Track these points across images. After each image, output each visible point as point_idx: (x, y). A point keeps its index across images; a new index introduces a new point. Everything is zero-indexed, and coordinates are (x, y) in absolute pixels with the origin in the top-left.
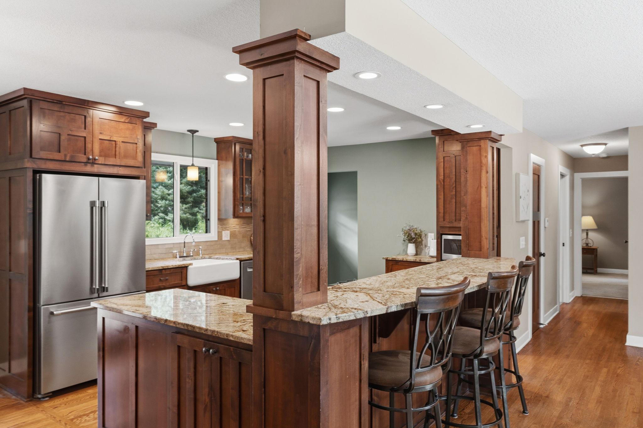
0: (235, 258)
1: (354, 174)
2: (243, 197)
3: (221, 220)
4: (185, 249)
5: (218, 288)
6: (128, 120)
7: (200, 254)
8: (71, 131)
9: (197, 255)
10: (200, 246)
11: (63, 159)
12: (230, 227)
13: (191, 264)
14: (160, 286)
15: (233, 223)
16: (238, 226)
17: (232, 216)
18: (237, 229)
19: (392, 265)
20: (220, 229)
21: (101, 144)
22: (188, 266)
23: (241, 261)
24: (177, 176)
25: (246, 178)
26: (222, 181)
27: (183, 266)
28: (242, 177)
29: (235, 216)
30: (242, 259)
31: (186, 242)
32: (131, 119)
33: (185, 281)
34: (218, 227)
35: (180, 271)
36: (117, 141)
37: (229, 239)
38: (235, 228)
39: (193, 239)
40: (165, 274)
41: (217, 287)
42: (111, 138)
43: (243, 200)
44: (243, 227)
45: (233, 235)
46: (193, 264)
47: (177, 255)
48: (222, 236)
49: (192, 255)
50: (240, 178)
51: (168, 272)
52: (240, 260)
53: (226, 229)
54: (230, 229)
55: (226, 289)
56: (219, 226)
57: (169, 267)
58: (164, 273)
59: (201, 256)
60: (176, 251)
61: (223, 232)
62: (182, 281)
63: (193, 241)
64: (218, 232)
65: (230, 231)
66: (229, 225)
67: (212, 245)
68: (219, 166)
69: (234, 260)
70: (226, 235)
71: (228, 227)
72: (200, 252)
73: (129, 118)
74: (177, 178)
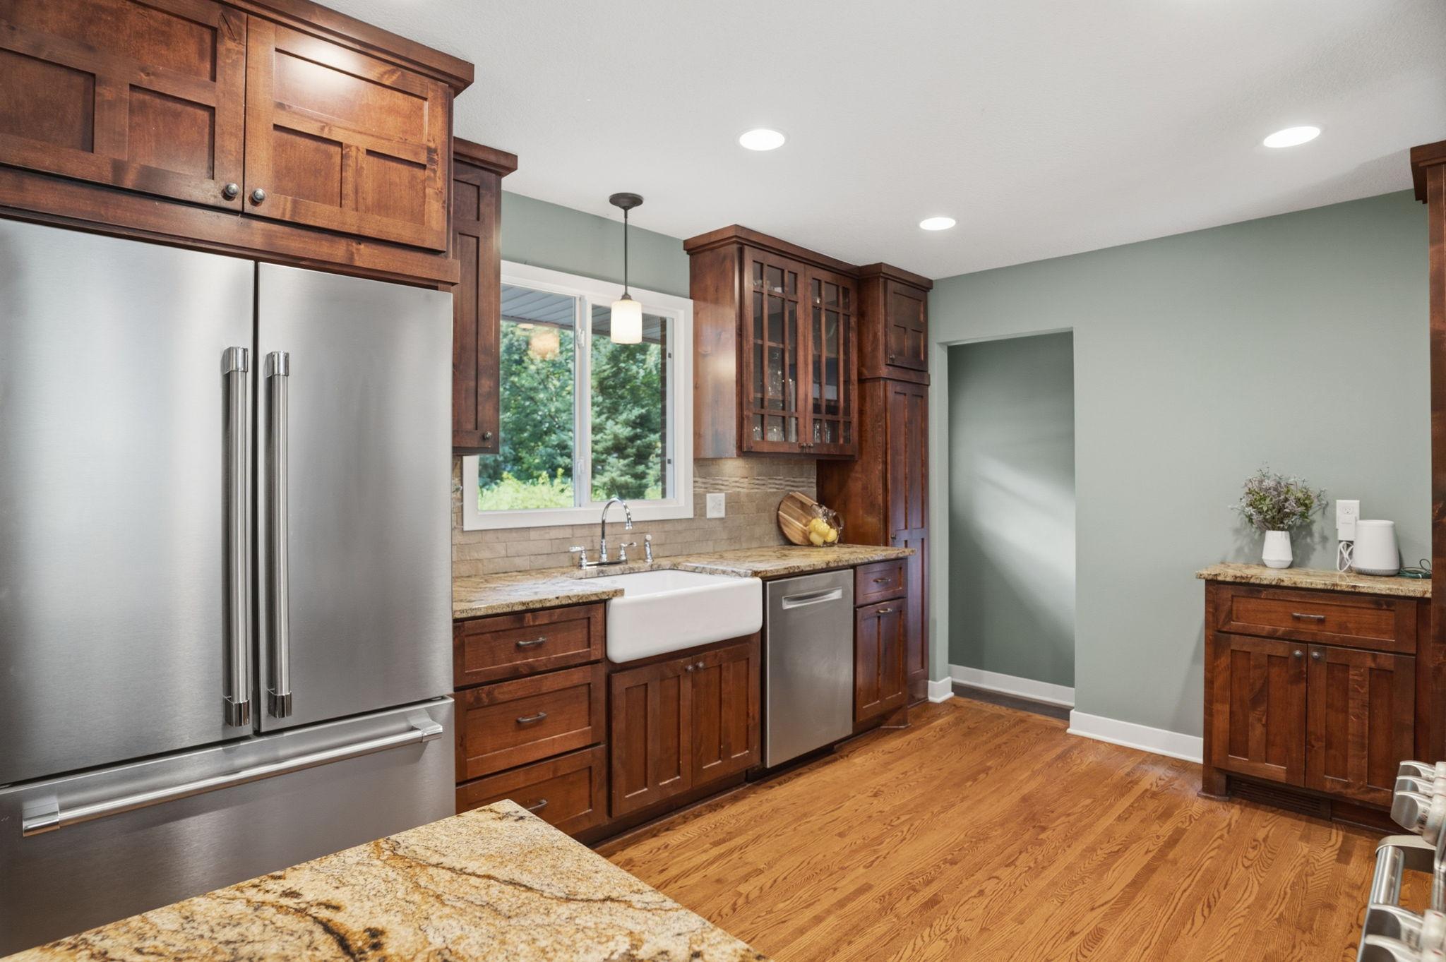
0: (750, 572)
1: (1064, 340)
2: (762, 400)
3: (703, 463)
4: (604, 541)
5: (701, 665)
6: (394, 77)
7: (646, 555)
8: (148, 74)
9: (640, 559)
10: (647, 533)
11: (108, 180)
12: (726, 483)
13: (619, 593)
14: (516, 668)
15: (734, 470)
16: (746, 480)
17: (733, 450)
18: (743, 488)
19: (1233, 596)
20: (701, 488)
21: (280, 148)
22: (611, 599)
23: (765, 579)
24: (583, 335)
25: (770, 348)
26: (705, 356)
27: (594, 598)
28: (759, 342)
29: (744, 451)
30: (769, 574)
31: (606, 521)
32: (403, 75)
33: (599, 646)
34: (694, 482)
35: (581, 615)
36: (349, 146)
37: (722, 515)
38: (738, 487)
39: (628, 514)
40: (534, 626)
41: (698, 661)
42: (322, 129)
43: (762, 407)
44: (758, 484)
45: (733, 504)
46: (626, 592)
47: (582, 559)
48: (705, 506)
49: (623, 558)
50: (755, 344)
51: (543, 619)
52: (761, 578)
53: (715, 488)
54: (727, 488)
55: (724, 665)
56: (697, 479)
57: (548, 604)
58: (531, 623)
59: (649, 560)
60: (578, 549)
61: (708, 495)
62: (589, 646)
63: (626, 520)
64: (695, 495)
65: (726, 494)
66: (724, 478)
67: (680, 532)
68: (696, 314)
69: (746, 576)
70: (716, 506)
71: (721, 482)
72: (648, 552)
73: (399, 73)
74: (583, 342)
